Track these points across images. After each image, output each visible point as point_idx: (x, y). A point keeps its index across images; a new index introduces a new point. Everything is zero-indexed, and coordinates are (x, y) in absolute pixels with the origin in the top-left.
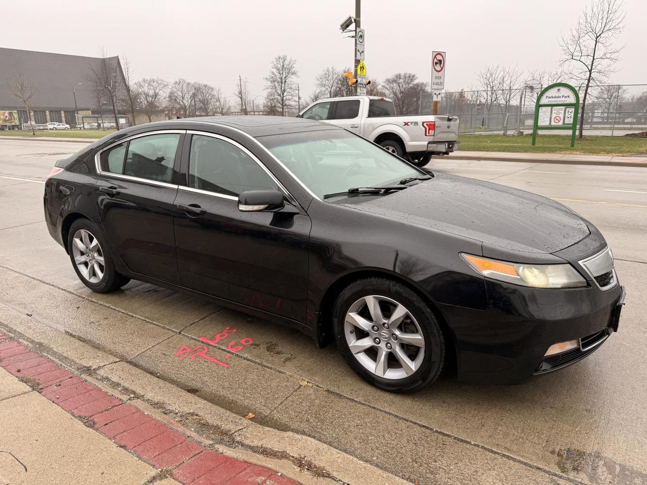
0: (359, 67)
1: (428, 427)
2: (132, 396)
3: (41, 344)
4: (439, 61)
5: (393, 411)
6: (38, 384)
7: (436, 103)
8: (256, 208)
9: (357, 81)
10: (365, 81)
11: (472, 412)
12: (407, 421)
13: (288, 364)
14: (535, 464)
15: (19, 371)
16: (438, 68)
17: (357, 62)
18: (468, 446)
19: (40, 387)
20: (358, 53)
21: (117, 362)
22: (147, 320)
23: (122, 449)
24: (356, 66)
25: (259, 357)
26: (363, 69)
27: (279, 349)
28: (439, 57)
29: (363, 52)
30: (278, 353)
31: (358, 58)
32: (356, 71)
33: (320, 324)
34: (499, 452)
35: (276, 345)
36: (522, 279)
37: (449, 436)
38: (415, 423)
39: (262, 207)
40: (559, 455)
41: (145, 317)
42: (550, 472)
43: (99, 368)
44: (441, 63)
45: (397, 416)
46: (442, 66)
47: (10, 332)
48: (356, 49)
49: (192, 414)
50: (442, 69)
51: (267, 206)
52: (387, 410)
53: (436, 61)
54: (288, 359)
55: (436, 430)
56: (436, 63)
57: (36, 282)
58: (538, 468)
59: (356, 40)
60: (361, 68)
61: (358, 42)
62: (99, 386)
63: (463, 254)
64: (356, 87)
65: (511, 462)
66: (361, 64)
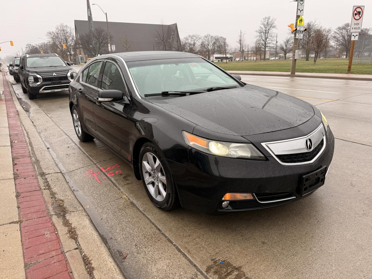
0: (299, 20)
1: (160, 230)
2: (47, 188)
3: (38, 161)
4: (358, 13)
5: (151, 218)
6: (18, 177)
7: (354, 41)
8: (106, 100)
9: (296, 29)
10: (302, 29)
11: (191, 228)
12: (153, 224)
13: (126, 186)
14: (195, 263)
15: (17, 170)
16: (357, 17)
17: (298, 17)
18: (170, 244)
19: (18, 178)
20: (299, 11)
21: (58, 173)
22: (89, 156)
23: (17, 208)
24: (297, 20)
25: (116, 180)
26: (302, 21)
27: (129, 178)
28: (359, 10)
29: (302, 10)
30: (127, 180)
31: (299, 14)
32: (296, 23)
33: (136, 166)
34: (183, 251)
35: (130, 176)
36: (208, 150)
37: (166, 237)
38: (156, 226)
39: (110, 99)
40: (215, 262)
41: (89, 155)
42: (199, 269)
43: (49, 174)
44: (360, 14)
45: (151, 221)
46: (360, 16)
47: (32, 154)
48: (297, 8)
49: (61, 200)
50: (360, 18)
51: (112, 99)
52: (149, 217)
53: (355, 12)
54: (128, 184)
55: (163, 233)
56: (356, 14)
57: (64, 134)
58: (195, 266)
59: (298, 2)
60: (300, 20)
61: (299, 4)
62: (40, 181)
63: (184, 132)
64: (296, 33)
65: (184, 258)
66: (301, 18)
